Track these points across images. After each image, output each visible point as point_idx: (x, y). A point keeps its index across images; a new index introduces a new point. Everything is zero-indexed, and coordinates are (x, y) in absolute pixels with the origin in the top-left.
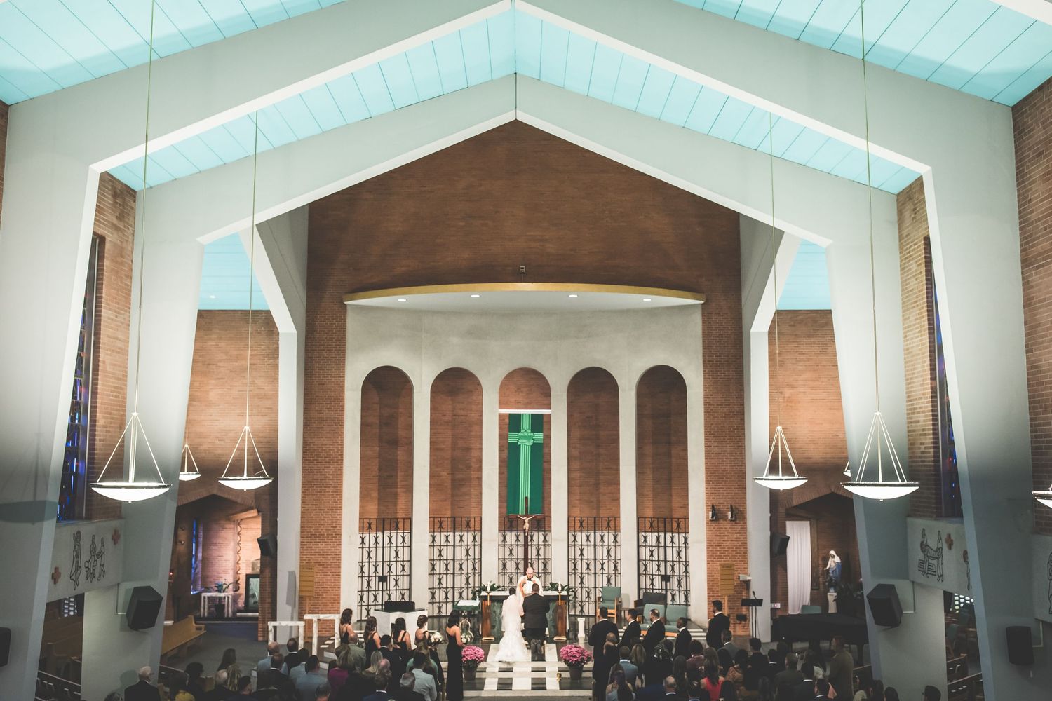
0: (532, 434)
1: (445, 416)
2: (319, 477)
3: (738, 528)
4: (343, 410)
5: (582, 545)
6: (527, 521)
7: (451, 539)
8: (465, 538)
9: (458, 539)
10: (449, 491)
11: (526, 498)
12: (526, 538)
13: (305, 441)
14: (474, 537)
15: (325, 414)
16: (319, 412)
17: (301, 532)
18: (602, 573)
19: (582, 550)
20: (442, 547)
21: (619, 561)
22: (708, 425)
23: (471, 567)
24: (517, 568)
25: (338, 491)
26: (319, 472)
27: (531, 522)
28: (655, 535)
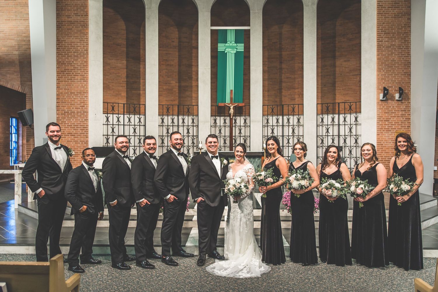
0: (236, 44)
1: (174, 42)
2: (70, 67)
3: (403, 107)
4: (87, 15)
5: (273, 126)
6: (232, 107)
7: (176, 121)
8: (186, 121)
9: (181, 121)
10: (177, 94)
11: (231, 91)
12: (231, 120)
13: (58, 40)
14: (193, 120)
15: (73, 18)
16: (69, 16)
17: (57, 110)
18: (288, 146)
19: (273, 130)
20: (169, 127)
21: (301, 137)
22: (380, 24)
23: (190, 142)
24: (225, 143)
25: (85, 79)
26: (70, 63)
27: (235, 108)
28: (330, 116)
